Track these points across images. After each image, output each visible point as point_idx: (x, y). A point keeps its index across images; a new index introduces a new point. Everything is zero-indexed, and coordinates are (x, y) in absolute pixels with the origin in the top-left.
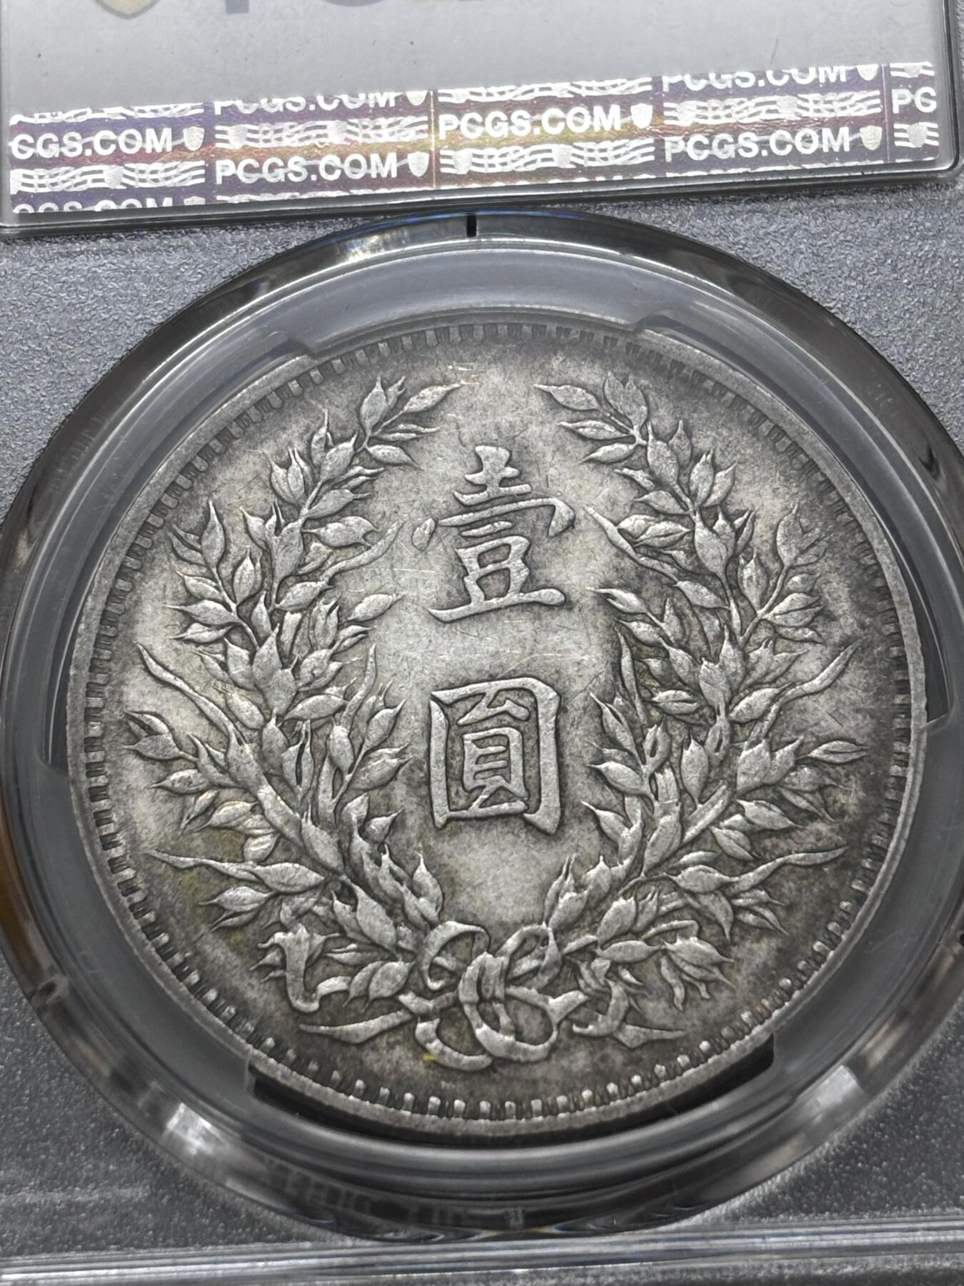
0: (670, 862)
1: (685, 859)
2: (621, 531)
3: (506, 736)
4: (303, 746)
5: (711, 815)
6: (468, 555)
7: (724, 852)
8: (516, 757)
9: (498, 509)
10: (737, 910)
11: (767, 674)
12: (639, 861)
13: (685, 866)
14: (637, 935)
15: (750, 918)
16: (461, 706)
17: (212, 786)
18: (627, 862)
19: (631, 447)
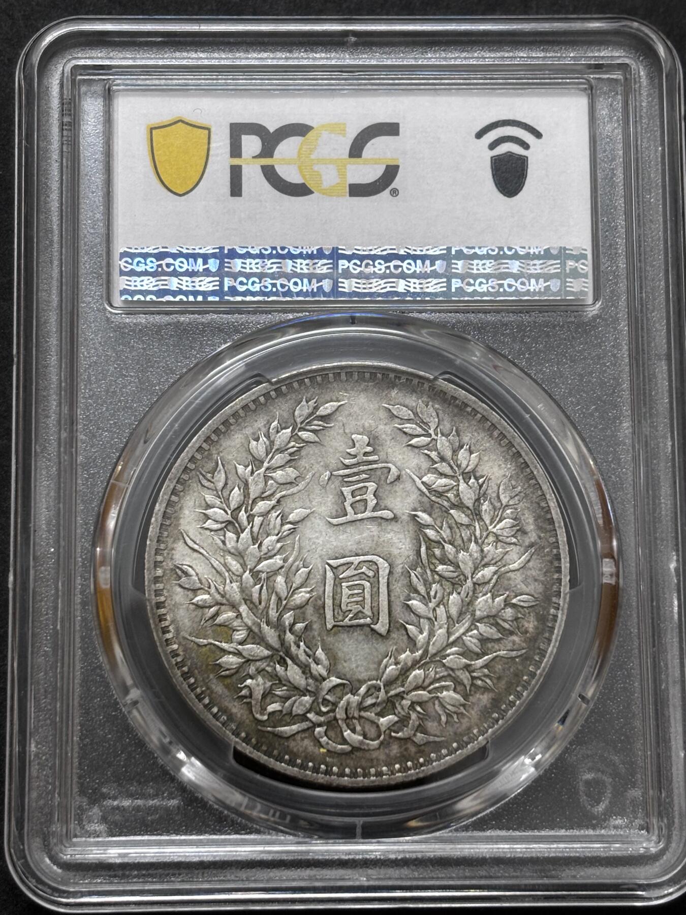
0: (441, 653)
1: (449, 651)
2: (423, 483)
3: (363, 585)
4: (262, 586)
5: (462, 631)
6: (346, 490)
7: (468, 649)
8: (367, 596)
9: (362, 468)
10: (473, 678)
11: (492, 560)
12: (426, 652)
13: (448, 655)
14: (424, 689)
15: (479, 682)
16: (341, 569)
17: (217, 604)
18: (420, 652)
19: (429, 439)
